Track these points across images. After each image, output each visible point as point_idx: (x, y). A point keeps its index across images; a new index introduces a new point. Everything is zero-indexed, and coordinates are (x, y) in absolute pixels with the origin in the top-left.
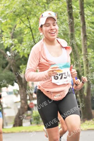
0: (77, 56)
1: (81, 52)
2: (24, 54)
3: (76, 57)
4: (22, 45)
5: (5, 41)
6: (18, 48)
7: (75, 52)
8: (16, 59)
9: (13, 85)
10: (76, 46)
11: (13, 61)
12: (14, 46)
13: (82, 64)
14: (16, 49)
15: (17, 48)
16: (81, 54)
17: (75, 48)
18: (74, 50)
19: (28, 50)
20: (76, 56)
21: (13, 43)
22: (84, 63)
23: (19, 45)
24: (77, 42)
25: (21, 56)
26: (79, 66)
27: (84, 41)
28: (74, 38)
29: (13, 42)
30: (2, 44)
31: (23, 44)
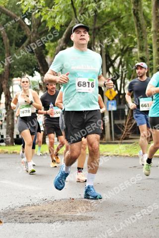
0: (143, 34)
1: (150, 28)
2: (54, 24)
3: (141, 36)
4: (52, 10)
5: (23, 2)
6: (45, 14)
7: (140, 26)
8: (39, 32)
9: (32, 75)
10: (143, 17)
11: (34, 35)
12: (39, 11)
13: (151, 48)
14: (41, 16)
15: (42, 14)
16: (150, 30)
17: (140, 19)
18: (138, 23)
19: (61, 18)
20: (141, 33)
21: (36, 5)
22: (154, 45)
23: (47, 9)
24: (144, 10)
25: (50, 28)
26: (146, 50)
27: (157, 10)
28: (139, 3)
29: (37, 3)
30: (19, 5)
31: (54, 8)
